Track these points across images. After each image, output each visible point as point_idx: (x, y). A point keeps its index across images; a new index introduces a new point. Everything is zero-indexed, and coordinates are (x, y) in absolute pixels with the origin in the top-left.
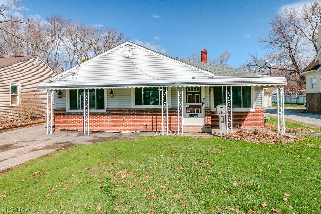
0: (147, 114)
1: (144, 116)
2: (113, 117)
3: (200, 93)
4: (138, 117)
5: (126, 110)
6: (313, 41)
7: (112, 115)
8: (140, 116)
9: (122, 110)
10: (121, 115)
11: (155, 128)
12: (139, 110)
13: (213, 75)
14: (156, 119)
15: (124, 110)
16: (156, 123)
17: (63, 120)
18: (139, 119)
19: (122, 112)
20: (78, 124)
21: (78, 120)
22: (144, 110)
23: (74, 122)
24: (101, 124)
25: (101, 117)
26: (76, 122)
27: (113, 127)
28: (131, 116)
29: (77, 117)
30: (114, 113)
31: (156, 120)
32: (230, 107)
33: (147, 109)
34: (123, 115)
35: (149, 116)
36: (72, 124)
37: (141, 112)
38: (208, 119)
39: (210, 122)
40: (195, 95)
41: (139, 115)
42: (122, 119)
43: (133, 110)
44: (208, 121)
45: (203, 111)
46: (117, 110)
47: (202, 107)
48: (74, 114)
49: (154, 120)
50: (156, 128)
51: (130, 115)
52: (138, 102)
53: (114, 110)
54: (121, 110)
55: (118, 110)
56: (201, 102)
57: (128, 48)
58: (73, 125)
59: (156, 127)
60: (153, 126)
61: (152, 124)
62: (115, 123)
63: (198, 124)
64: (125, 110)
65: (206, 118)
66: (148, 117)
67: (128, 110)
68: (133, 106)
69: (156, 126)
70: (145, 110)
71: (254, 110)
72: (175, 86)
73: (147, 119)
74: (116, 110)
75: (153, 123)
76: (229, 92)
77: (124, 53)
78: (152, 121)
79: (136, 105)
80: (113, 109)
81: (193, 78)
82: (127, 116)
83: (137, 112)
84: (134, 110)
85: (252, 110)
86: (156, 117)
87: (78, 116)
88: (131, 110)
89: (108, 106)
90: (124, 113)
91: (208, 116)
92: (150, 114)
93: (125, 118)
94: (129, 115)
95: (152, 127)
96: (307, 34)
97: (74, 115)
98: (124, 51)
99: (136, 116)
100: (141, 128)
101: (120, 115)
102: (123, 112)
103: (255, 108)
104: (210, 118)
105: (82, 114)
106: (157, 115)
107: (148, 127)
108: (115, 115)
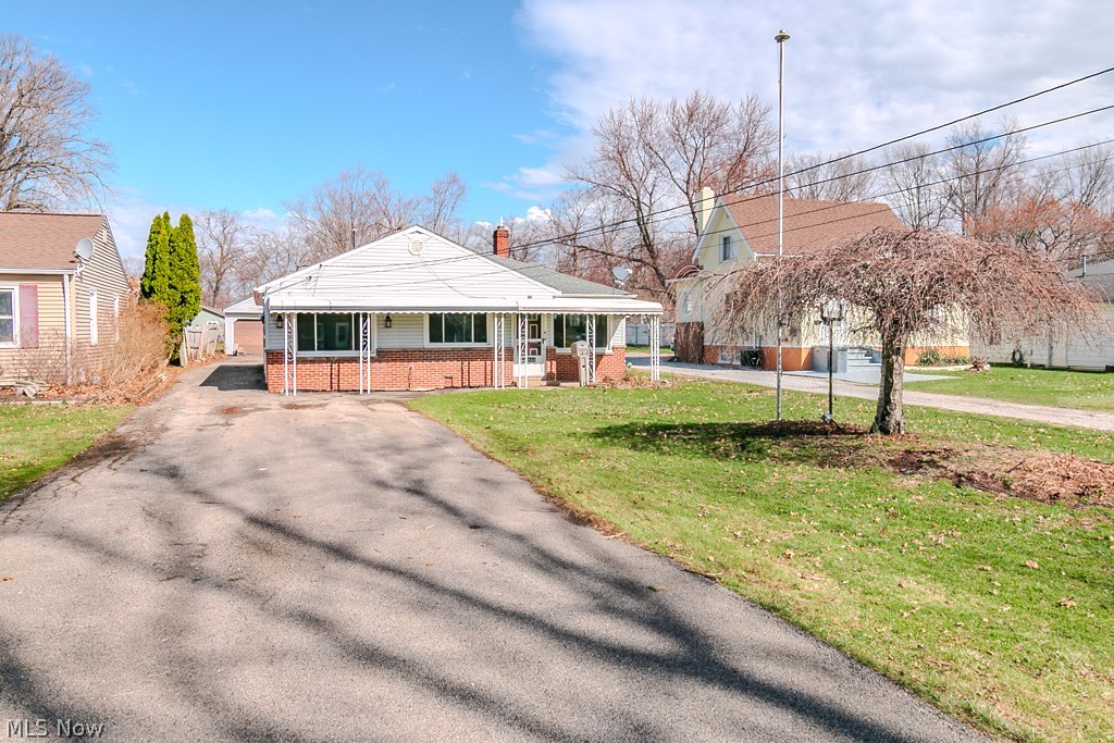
0: (453, 359)
1: (448, 362)
2: (390, 364)
3: (539, 322)
4: (436, 363)
5: (416, 352)
6: (687, 194)
7: (387, 360)
8: (440, 362)
9: (408, 352)
10: (405, 360)
11: (467, 381)
12: (438, 351)
13: (560, 293)
14: (469, 366)
15: (411, 352)
16: (469, 373)
18: (439, 366)
19: (407, 354)
20: (320, 379)
21: (321, 371)
22: (446, 351)
23: (310, 374)
26: (316, 374)
27: (390, 382)
28: (425, 363)
29: (317, 365)
30: (393, 357)
31: (469, 368)
32: (591, 344)
33: (453, 350)
34: (409, 361)
35: (456, 362)
36: (307, 379)
37: (443, 354)
38: (551, 364)
39: (554, 371)
40: (532, 326)
41: (438, 359)
42: (407, 367)
43: (428, 351)
44: (551, 369)
45: (543, 351)
46: (398, 352)
47: (542, 345)
48: (310, 359)
49: (466, 369)
50: (469, 382)
51: (423, 359)
52: (435, 337)
53: (393, 352)
54: (405, 351)
55: (401, 352)
56: (539, 337)
57: (417, 237)
58: (309, 380)
59: (469, 380)
60: (462, 378)
61: (462, 375)
62: (394, 374)
63: (536, 374)
64: (414, 351)
65: (549, 363)
66: (455, 364)
67: (419, 352)
68: (427, 344)
69: (469, 377)
70: (449, 351)
71: (611, 351)
72: (516, 312)
73: (452, 367)
74: (396, 352)
75: (462, 373)
76: (591, 322)
77: (411, 247)
78: (462, 371)
79: (431, 341)
80: (390, 350)
81: (530, 297)
82: (416, 362)
83: (435, 354)
84: (430, 351)
85: (608, 351)
86: (469, 363)
87: (319, 364)
88: (424, 352)
89: (380, 345)
90: (411, 357)
91: (551, 360)
92: (458, 359)
93: (412, 364)
94: (420, 359)
95: (462, 380)
96: (676, 175)
97: (310, 361)
98: (411, 244)
99: (433, 363)
100: (442, 383)
101: (403, 361)
102: (410, 354)
103: (613, 348)
104: (554, 362)
105: (328, 360)
106: (470, 360)
107: (455, 380)
108: (395, 360)
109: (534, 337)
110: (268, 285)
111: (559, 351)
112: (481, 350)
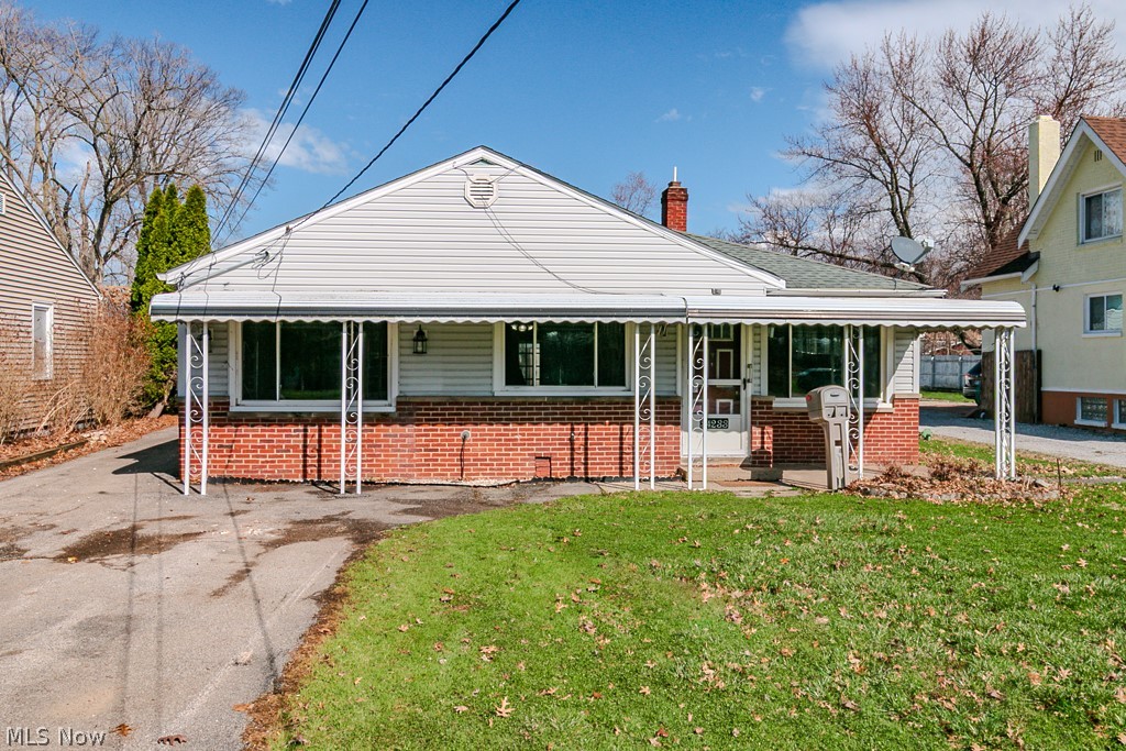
0: (553, 419)
1: (543, 426)
2: (423, 428)
3: (736, 345)
4: (519, 427)
5: (476, 404)
6: (971, 165)
7: (418, 420)
8: (527, 426)
9: (461, 404)
10: (453, 419)
11: (582, 467)
12: (524, 403)
13: (782, 284)
14: (586, 434)
15: (467, 403)
16: (586, 449)
17: (218, 441)
18: (524, 435)
19: (458, 409)
20: (282, 456)
21: (284, 441)
22: (540, 403)
23: (264, 447)
24: (374, 455)
25: (375, 428)
26: (274, 447)
27: (423, 465)
28: (494, 427)
29: (276, 428)
30: (429, 415)
31: (586, 439)
33: (553, 400)
34: (462, 422)
35: (558, 426)
36: (258, 456)
37: (532, 409)
38: (763, 433)
39: (769, 446)
40: (719, 351)
41: (522, 419)
42: (458, 435)
43: (501, 404)
44: (763, 443)
45: (746, 406)
46: (439, 404)
47: (743, 392)
48: (266, 416)
49: (579, 441)
50: (586, 469)
51: (490, 419)
52: (515, 376)
53: (428, 404)
54: (454, 401)
55: (445, 404)
56: (737, 376)
57: (482, 172)
58: (261, 459)
59: (586, 464)
60: (572, 459)
61: (572, 454)
62: (431, 450)
63: (729, 453)
64: (472, 402)
65: (757, 430)
66: (557, 430)
67: (483, 403)
68: (500, 388)
69: (586, 459)
70: (545, 403)
71: (889, 405)
72: (683, 320)
73: (551, 436)
74: (434, 404)
75: (572, 449)
77: (468, 189)
78: (572, 444)
79: (507, 384)
80: (427, 400)
81: (716, 292)
82: (476, 424)
83: (516, 409)
84: (505, 402)
85: (883, 404)
86: (587, 429)
87: (281, 425)
88: (493, 404)
89: (404, 389)
90: (465, 414)
91: (762, 425)
92: (564, 419)
93: (469, 431)
94: (485, 420)
95: (572, 464)
97: (263, 420)
98: (469, 184)
99: (511, 426)
100: (528, 471)
101: (450, 422)
102: (463, 409)
103: (893, 400)
104: (769, 430)
105: (298, 419)
106: (588, 421)
107: (557, 464)
108: (433, 421)
109: (725, 375)
110: (185, 269)
111: (779, 403)
112: (611, 401)
